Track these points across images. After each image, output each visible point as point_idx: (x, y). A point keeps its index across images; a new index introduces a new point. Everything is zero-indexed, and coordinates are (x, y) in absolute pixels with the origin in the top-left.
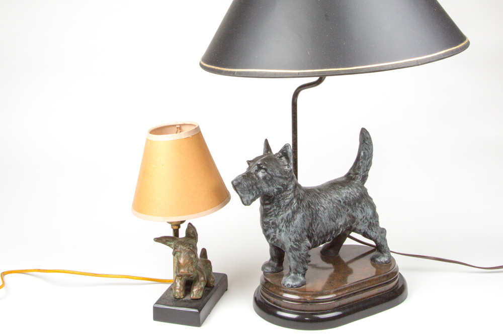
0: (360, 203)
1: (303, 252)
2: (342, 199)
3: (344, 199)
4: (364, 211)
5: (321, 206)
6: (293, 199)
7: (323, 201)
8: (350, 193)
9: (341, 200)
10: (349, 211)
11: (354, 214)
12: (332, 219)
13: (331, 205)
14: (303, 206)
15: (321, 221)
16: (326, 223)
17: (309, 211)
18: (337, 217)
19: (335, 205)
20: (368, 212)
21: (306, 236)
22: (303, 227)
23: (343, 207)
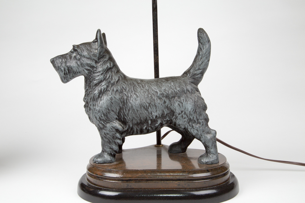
0: (179, 97)
2: (160, 91)
3: (163, 91)
5: (135, 94)
7: (139, 90)
9: (158, 92)
10: (167, 104)
11: (172, 107)
12: (144, 108)
13: (146, 94)
15: (132, 107)
16: (137, 111)
20: (187, 107)
21: (116, 119)
22: (109, 109)
23: (159, 98)
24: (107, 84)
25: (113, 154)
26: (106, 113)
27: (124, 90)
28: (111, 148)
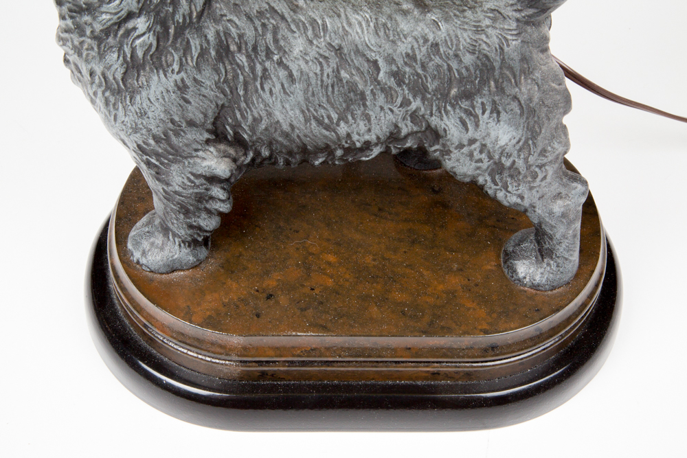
0: (468, 96)
1: (177, 188)
2: (390, 60)
3: (400, 62)
4: (477, 125)
5: (280, 63)
6: (130, 16)
7: (298, 45)
8: (436, 45)
9: (381, 63)
10: (413, 107)
11: (434, 121)
12: (320, 122)
13: (328, 70)
14: (187, 48)
15: (269, 114)
16: (292, 126)
17: (217, 71)
18: (342, 118)
19: (344, 74)
20: (493, 134)
21: (208, 142)
22: (177, 118)
23: (383, 90)
24: (158, 28)
25: (200, 239)
26: (165, 134)
27: (233, 48)
28: (191, 227)
